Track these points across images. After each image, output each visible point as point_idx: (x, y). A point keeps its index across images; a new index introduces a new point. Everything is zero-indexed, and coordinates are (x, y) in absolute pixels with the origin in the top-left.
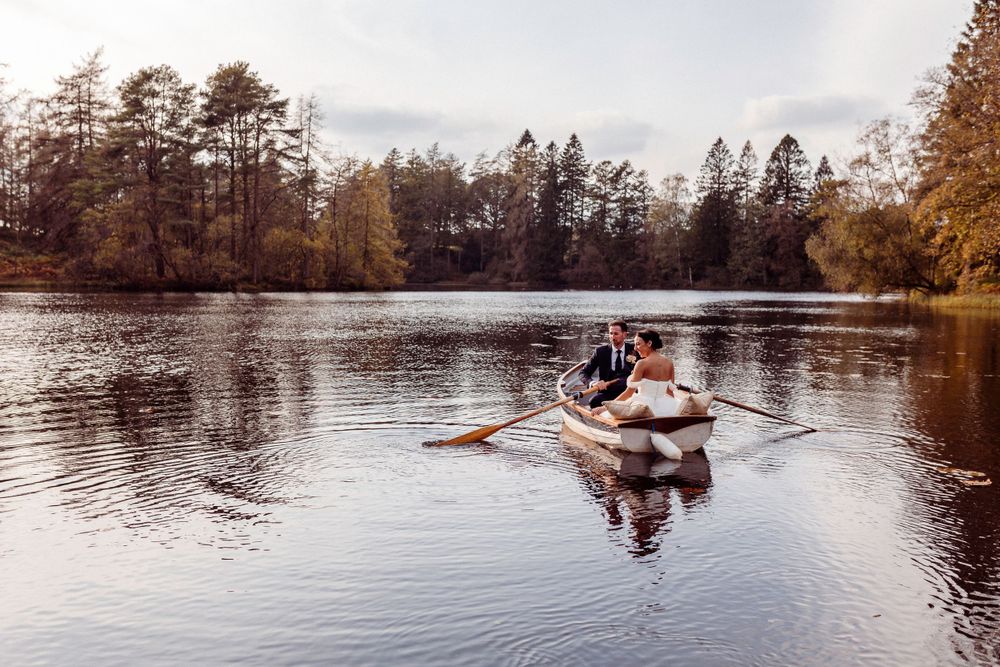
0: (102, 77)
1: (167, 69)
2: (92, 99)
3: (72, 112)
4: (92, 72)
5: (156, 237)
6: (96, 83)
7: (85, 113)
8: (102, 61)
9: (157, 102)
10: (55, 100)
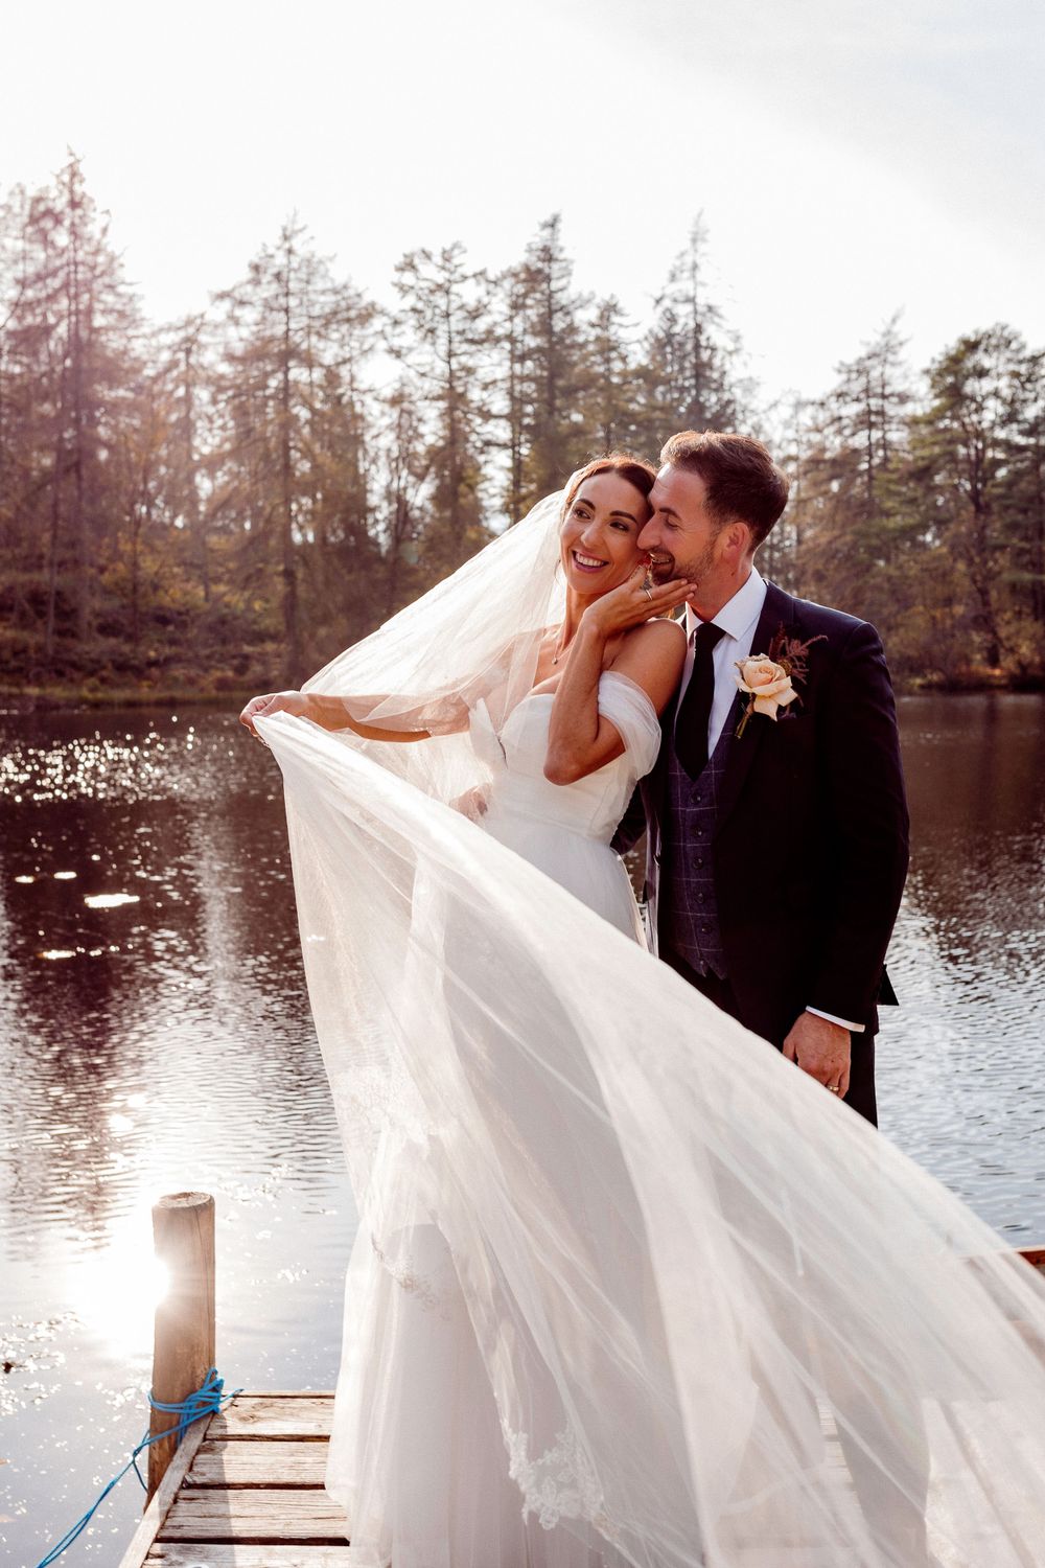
0: (903, 354)
1: (1003, 328)
2: (888, 391)
3: (858, 415)
4: (889, 348)
5: (986, 603)
6: (893, 364)
7: (877, 413)
8: (902, 330)
9: (986, 385)
10: (833, 399)
